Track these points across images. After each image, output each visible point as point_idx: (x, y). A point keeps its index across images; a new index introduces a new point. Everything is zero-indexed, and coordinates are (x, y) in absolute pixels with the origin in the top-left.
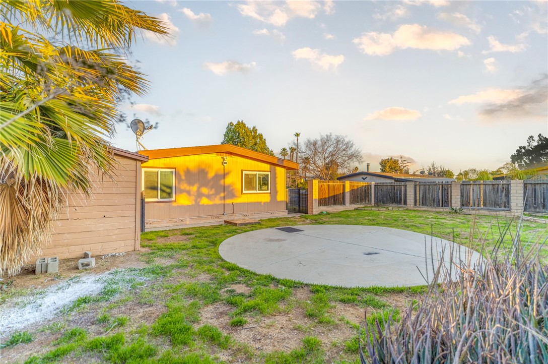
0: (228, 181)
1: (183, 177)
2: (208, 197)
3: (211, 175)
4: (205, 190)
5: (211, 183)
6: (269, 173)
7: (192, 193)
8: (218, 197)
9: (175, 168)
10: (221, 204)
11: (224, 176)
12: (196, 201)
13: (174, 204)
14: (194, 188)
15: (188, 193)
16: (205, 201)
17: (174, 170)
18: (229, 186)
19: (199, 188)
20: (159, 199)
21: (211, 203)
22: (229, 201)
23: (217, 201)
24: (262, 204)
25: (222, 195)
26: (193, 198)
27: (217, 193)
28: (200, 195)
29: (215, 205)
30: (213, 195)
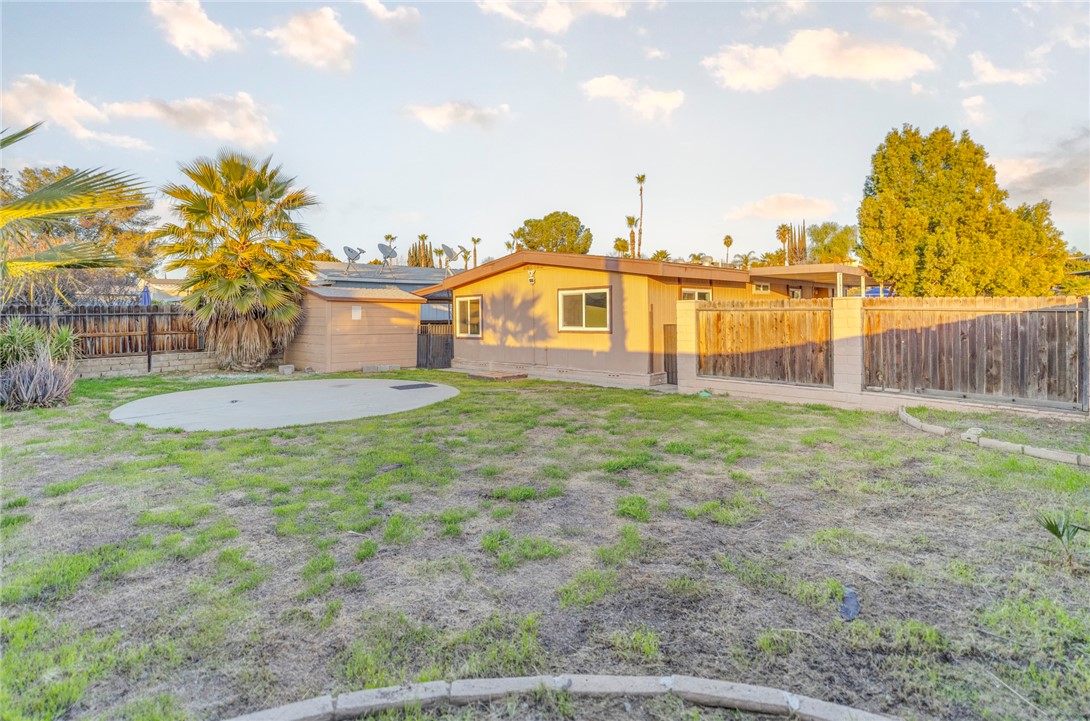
0: (538, 310)
1: (489, 308)
2: (515, 335)
3: (518, 302)
4: (510, 325)
5: (518, 314)
6: (607, 291)
7: (498, 328)
8: (526, 336)
9: (482, 296)
10: (531, 348)
11: (534, 301)
12: (501, 340)
13: (482, 342)
14: (500, 322)
15: (494, 328)
16: (511, 342)
17: (479, 298)
18: (540, 319)
19: (504, 323)
20: (468, 335)
21: (518, 345)
22: (540, 344)
23: (525, 344)
24: (595, 354)
25: (531, 333)
26: (498, 335)
27: (524, 331)
28: (505, 332)
29: (522, 349)
30: (519, 332)
